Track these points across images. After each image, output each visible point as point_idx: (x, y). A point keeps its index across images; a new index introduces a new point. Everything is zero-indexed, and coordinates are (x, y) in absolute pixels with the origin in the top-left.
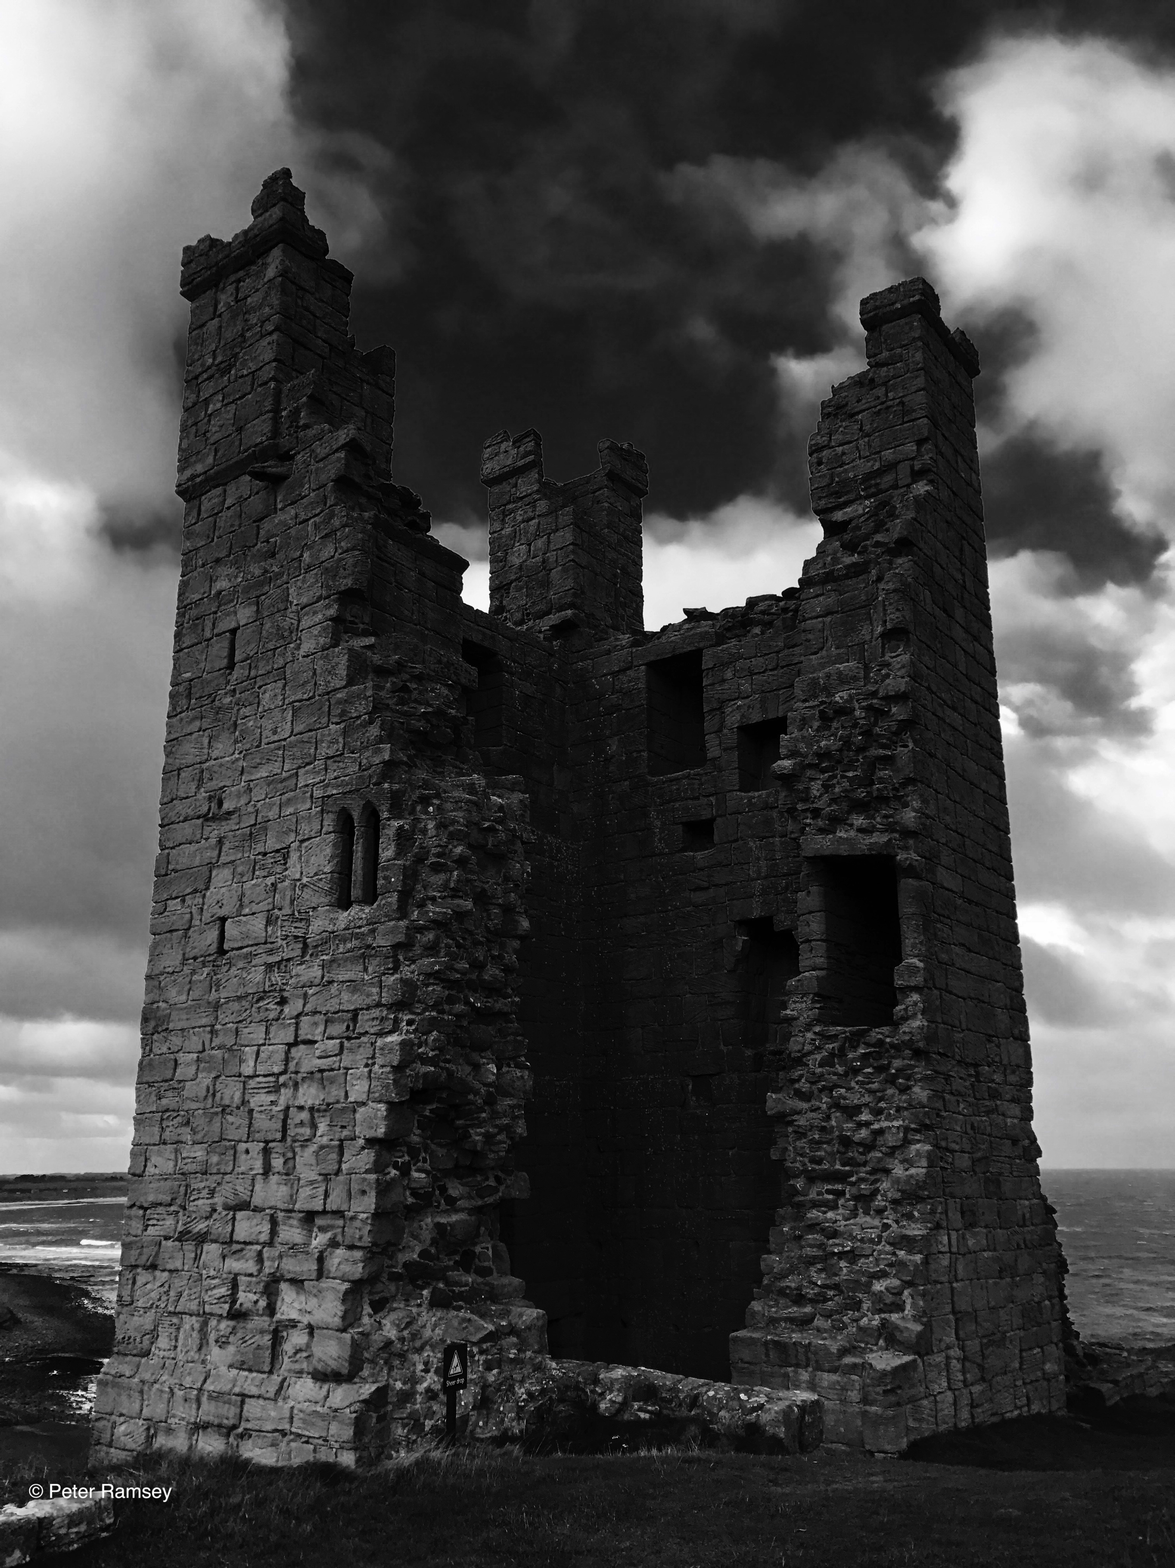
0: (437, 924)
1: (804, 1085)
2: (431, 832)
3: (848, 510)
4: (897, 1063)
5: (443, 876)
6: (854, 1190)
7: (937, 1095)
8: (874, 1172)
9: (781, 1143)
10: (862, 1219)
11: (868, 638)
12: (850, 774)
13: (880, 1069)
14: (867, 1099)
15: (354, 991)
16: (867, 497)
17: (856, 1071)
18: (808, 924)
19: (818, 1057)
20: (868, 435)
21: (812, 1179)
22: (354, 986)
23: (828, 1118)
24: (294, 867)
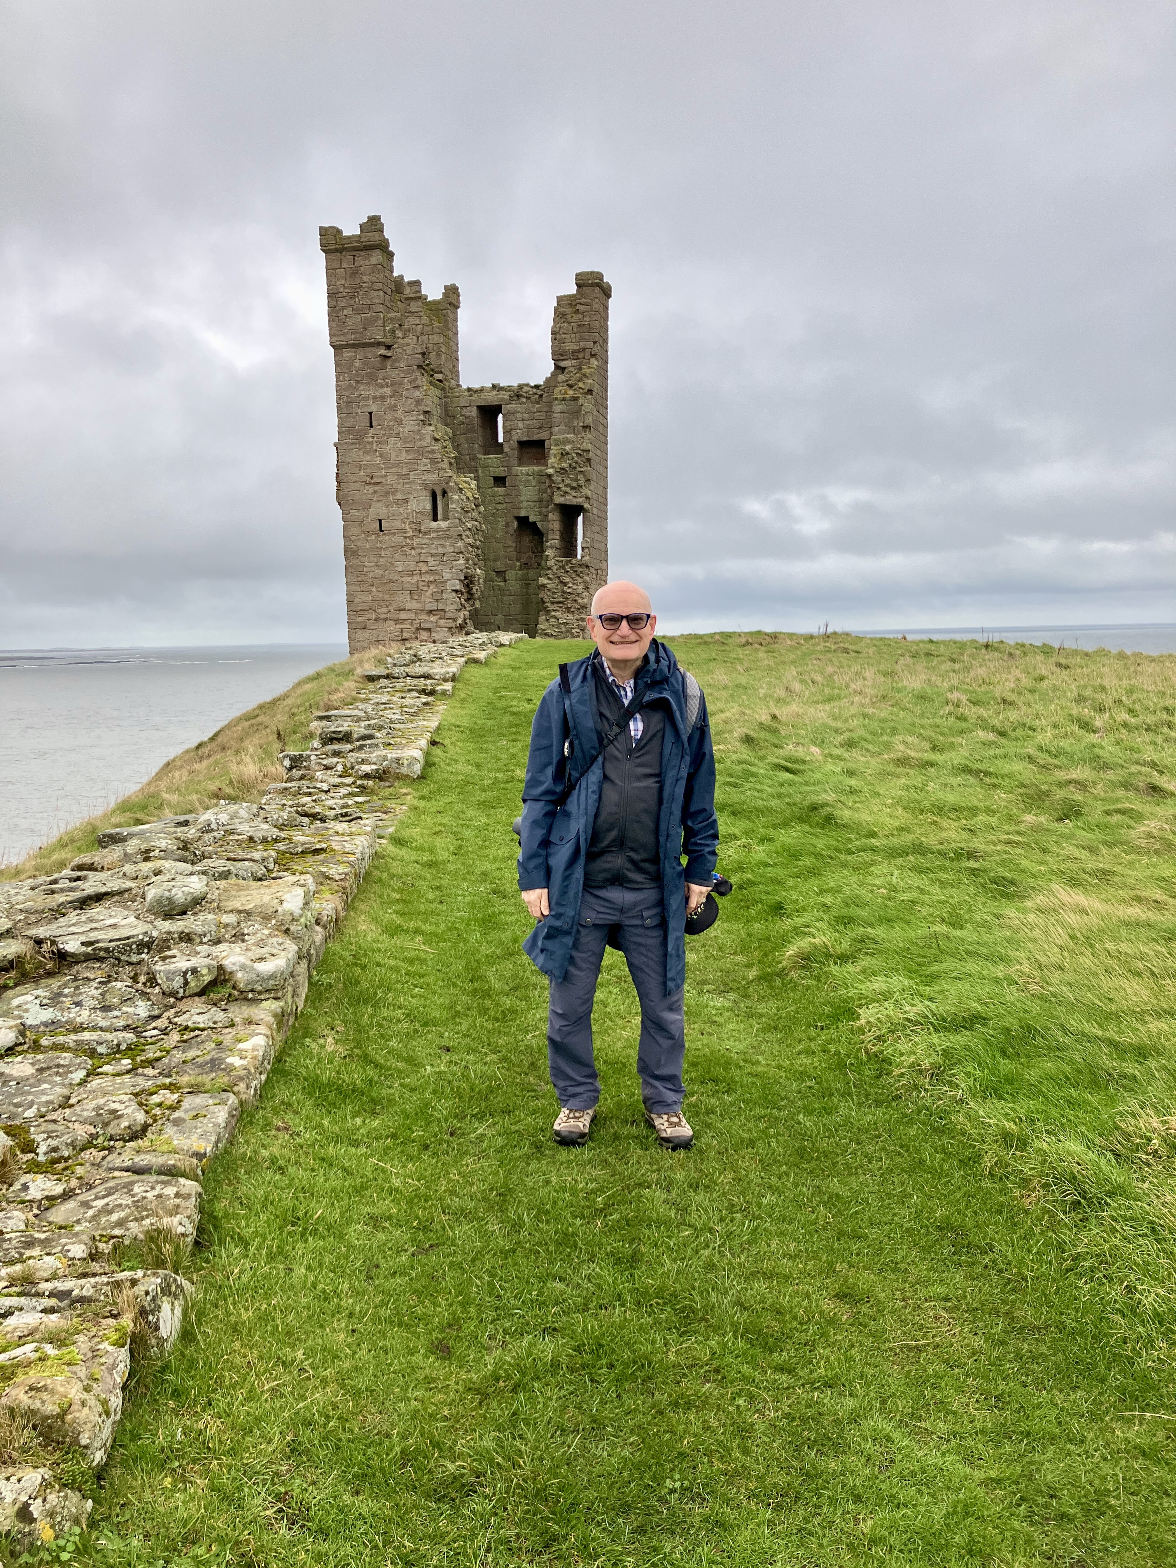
0: (469, 529)
1: (550, 576)
2: (465, 500)
3: (565, 363)
4: (580, 570)
5: (470, 514)
6: (565, 606)
7: (591, 579)
8: (572, 600)
9: (541, 593)
10: (567, 614)
11: (576, 425)
13: (574, 572)
14: (571, 580)
16: (572, 360)
17: (568, 572)
18: (553, 525)
19: (556, 567)
20: (575, 334)
21: (552, 603)
22: (443, 546)
23: (558, 586)
24: (413, 505)
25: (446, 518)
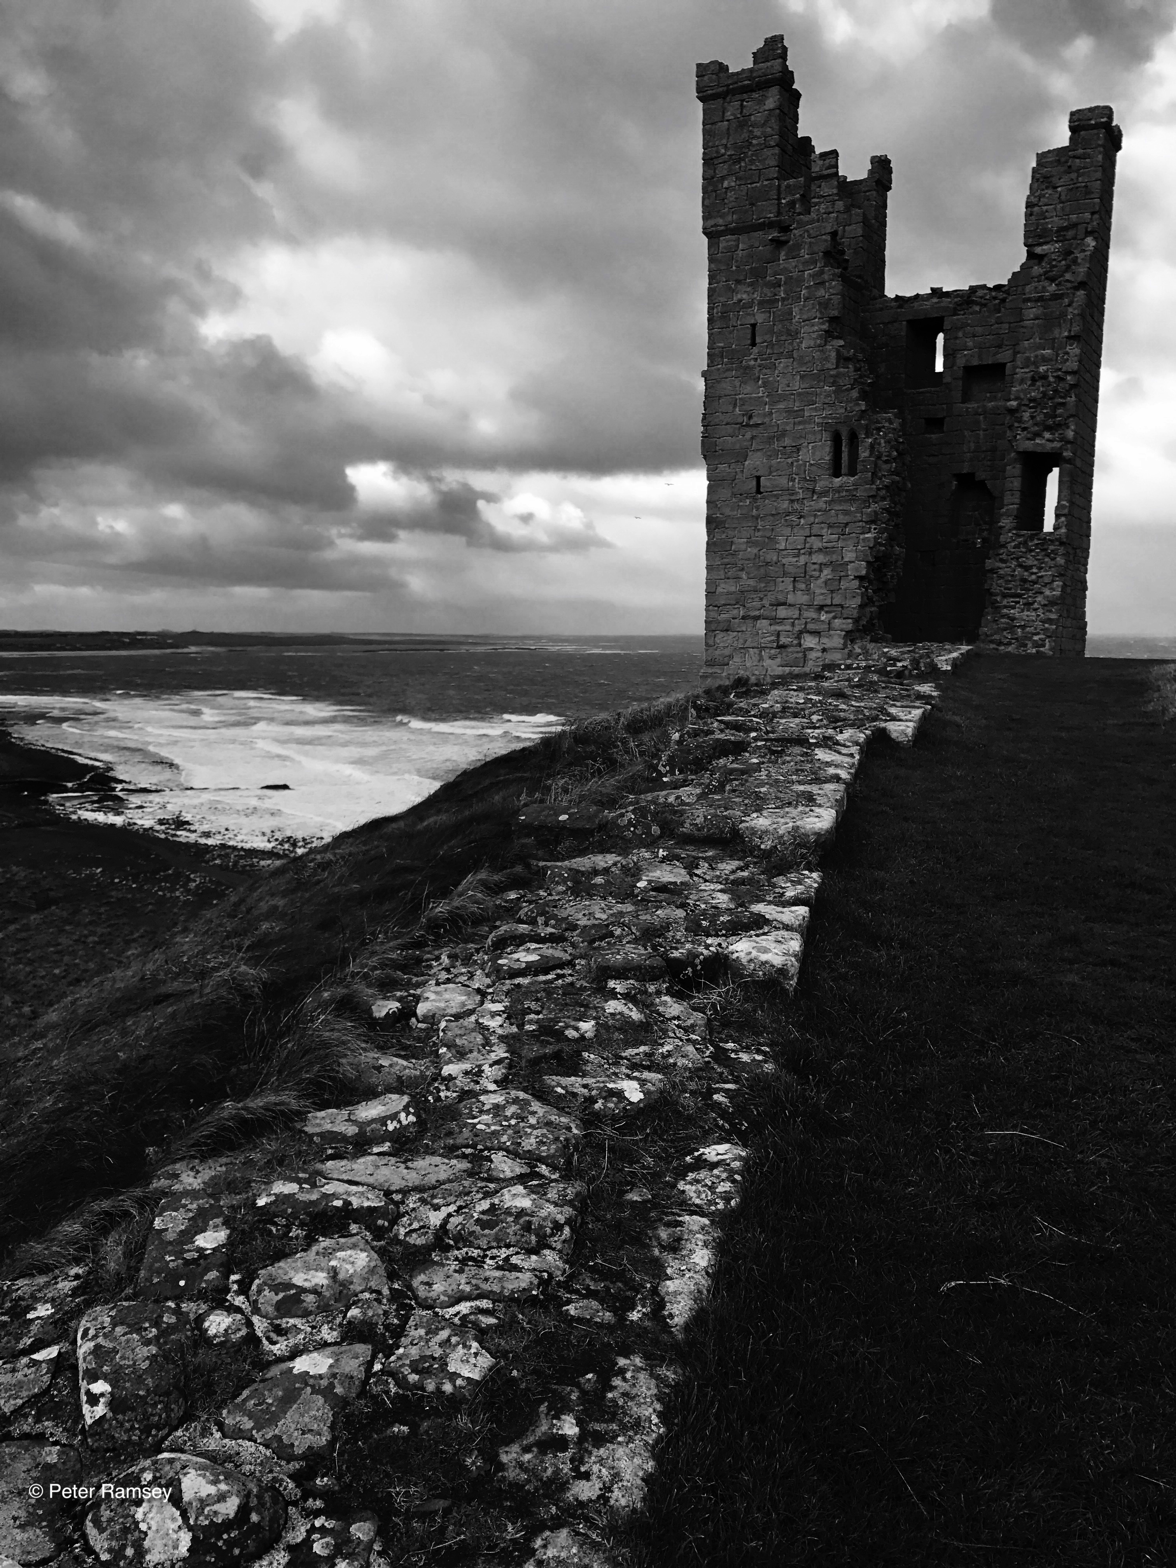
0: (887, 487)
1: (1004, 557)
2: (883, 445)
3: (1045, 247)
4: (1052, 547)
5: (889, 465)
6: (1025, 601)
7: (1067, 561)
8: (1036, 593)
9: (989, 582)
10: (1026, 613)
11: (1057, 336)
12: (1045, 411)
13: (1042, 550)
14: (1036, 563)
15: (846, 514)
16: (1056, 242)
17: (1031, 551)
18: (1012, 482)
19: (1013, 544)
20: (1063, 203)
21: (1005, 596)
22: (846, 513)
23: (1014, 571)
24: (805, 455)
25: (852, 472)
